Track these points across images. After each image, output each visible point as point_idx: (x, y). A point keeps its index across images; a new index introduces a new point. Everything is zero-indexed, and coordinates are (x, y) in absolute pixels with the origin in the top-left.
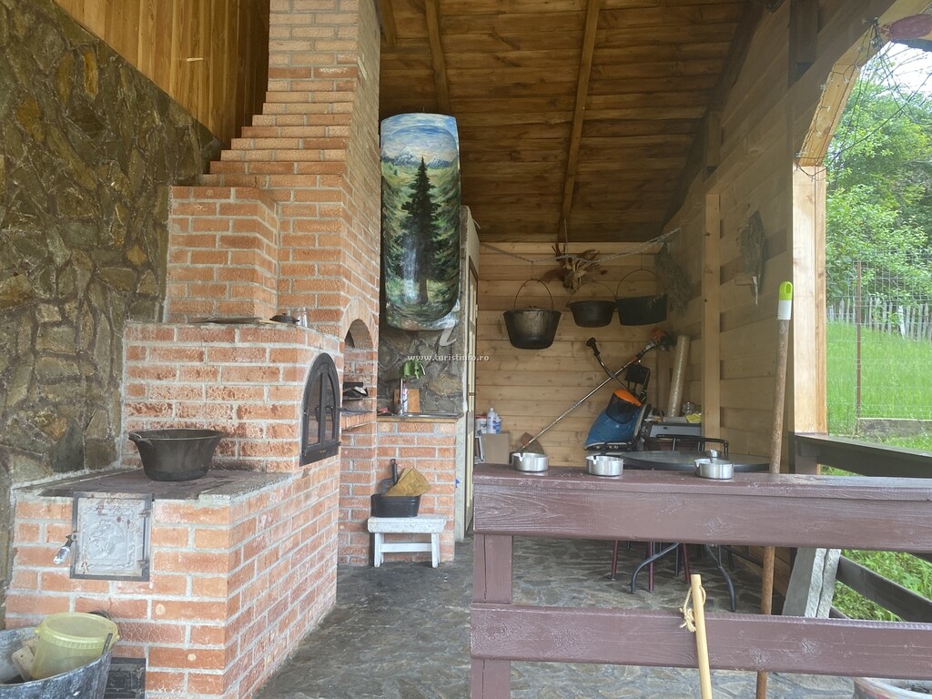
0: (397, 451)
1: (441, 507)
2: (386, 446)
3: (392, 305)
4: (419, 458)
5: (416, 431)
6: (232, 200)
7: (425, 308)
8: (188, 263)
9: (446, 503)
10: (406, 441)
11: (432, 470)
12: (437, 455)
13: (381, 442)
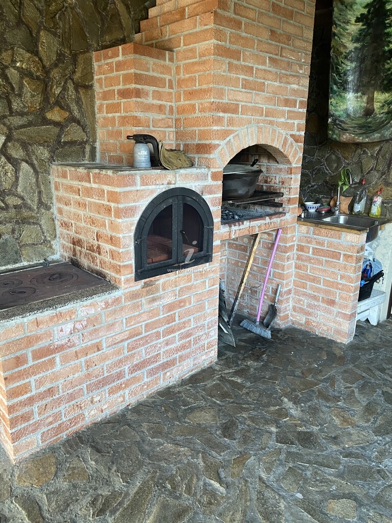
0: (311, 250)
1: (341, 301)
2: (303, 244)
3: (334, 121)
4: (327, 259)
5: (327, 236)
6: (120, 58)
7: (369, 120)
8: (105, 114)
9: (345, 299)
10: (318, 243)
11: (336, 271)
12: (341, 258)
13: (300, 240)
